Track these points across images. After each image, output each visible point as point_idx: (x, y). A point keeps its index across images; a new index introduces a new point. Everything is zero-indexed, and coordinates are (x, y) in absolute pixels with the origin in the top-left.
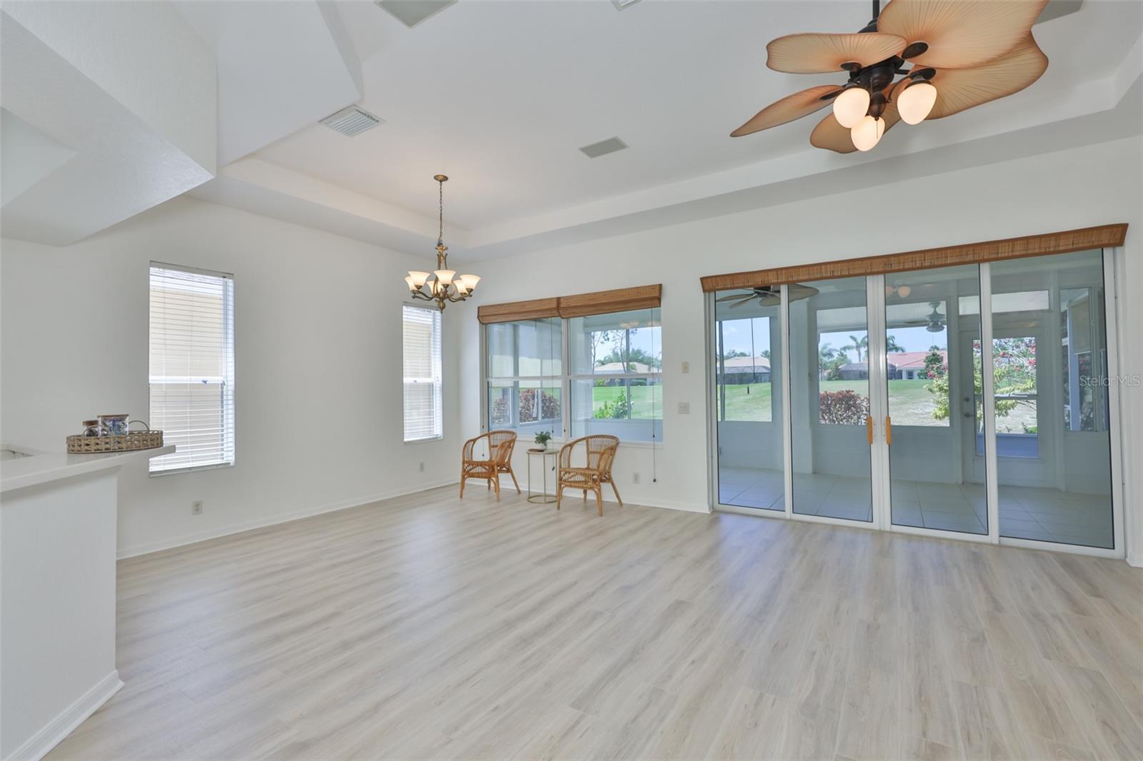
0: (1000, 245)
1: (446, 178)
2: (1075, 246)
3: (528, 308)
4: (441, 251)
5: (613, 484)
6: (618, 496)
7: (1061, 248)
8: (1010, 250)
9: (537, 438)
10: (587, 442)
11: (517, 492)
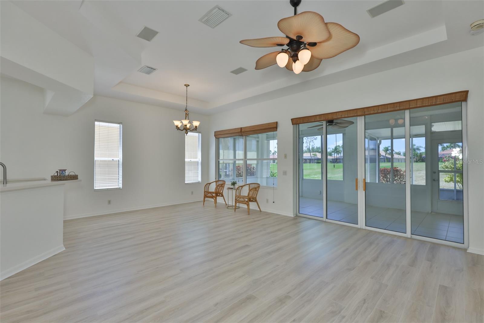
0: (411, 102)
1: (189, 85)
2: (444, 102)
3: (231, 132)
4: (186, 113)
5: (257, 203)
6: (259, 208)
7: (438, 103)
8: (415, 104)
9: (231, 183)
10: (249, 186)
11: (225, 204)
